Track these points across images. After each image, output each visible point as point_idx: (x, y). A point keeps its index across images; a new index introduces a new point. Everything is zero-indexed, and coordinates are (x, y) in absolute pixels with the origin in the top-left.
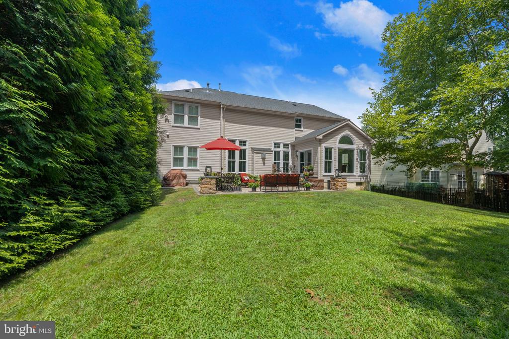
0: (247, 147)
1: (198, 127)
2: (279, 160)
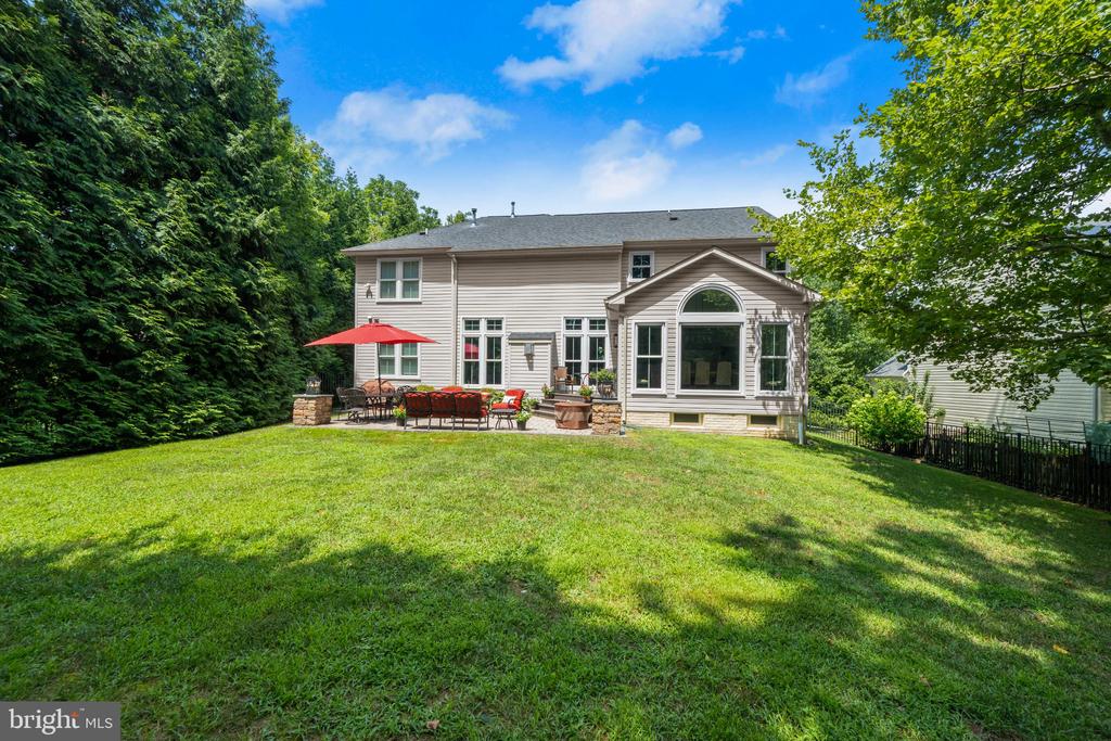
0: (503, 333)
1: (419, 300)
2: (578, 356)
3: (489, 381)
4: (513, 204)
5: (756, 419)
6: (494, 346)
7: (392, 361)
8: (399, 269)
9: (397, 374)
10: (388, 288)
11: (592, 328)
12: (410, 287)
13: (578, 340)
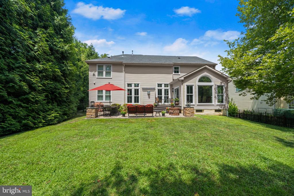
0: (140, 88)
1: (111, 77)
2: (161, 94)
3: (135, 102)
4: (132, 51)
5: (216, 111)
6: (137, 92)
7: (102, 96)
8: (104, 68)
9: (104, 100)
10: (100, 73)
11: (165, 87)
12: (108, 73)
13: (161, 90)
